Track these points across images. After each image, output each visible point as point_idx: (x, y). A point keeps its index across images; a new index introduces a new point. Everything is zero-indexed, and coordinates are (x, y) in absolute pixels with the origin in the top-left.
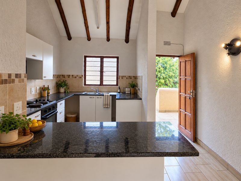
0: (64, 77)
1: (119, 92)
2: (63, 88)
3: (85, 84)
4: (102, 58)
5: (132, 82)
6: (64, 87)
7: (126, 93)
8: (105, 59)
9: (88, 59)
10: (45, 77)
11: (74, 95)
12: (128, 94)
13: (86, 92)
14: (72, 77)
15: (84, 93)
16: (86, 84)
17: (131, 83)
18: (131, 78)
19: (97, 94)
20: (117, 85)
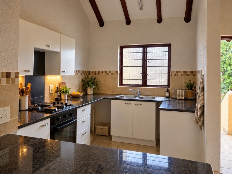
0: (95, 74)
1: (167, 97)
2: (91, 88)
3: (121, 84)
4: (145, 47)
5: (190, 81)
6: (92, 86)
7: (178, 98)
8: (149, 49)
9: (125, 50)
10: (64, 72)
11: (104, 98)
12: (181, 99)
13: (122, 95)
14: (106, 74)
15: (118, 97)
16: (123, 83)
17: (188, 82)
18: (188, 75)
19: (137, 98)
20: (169, 86)
